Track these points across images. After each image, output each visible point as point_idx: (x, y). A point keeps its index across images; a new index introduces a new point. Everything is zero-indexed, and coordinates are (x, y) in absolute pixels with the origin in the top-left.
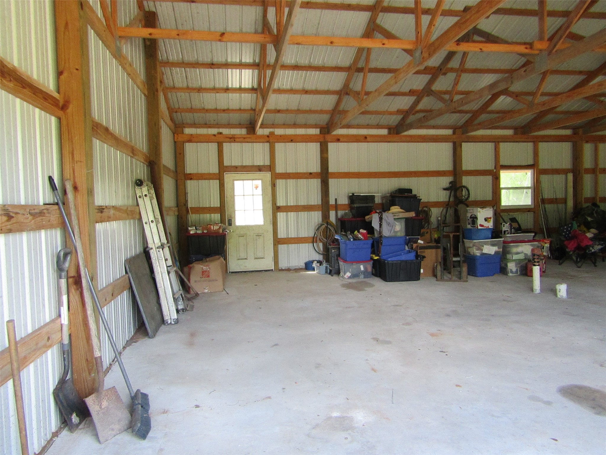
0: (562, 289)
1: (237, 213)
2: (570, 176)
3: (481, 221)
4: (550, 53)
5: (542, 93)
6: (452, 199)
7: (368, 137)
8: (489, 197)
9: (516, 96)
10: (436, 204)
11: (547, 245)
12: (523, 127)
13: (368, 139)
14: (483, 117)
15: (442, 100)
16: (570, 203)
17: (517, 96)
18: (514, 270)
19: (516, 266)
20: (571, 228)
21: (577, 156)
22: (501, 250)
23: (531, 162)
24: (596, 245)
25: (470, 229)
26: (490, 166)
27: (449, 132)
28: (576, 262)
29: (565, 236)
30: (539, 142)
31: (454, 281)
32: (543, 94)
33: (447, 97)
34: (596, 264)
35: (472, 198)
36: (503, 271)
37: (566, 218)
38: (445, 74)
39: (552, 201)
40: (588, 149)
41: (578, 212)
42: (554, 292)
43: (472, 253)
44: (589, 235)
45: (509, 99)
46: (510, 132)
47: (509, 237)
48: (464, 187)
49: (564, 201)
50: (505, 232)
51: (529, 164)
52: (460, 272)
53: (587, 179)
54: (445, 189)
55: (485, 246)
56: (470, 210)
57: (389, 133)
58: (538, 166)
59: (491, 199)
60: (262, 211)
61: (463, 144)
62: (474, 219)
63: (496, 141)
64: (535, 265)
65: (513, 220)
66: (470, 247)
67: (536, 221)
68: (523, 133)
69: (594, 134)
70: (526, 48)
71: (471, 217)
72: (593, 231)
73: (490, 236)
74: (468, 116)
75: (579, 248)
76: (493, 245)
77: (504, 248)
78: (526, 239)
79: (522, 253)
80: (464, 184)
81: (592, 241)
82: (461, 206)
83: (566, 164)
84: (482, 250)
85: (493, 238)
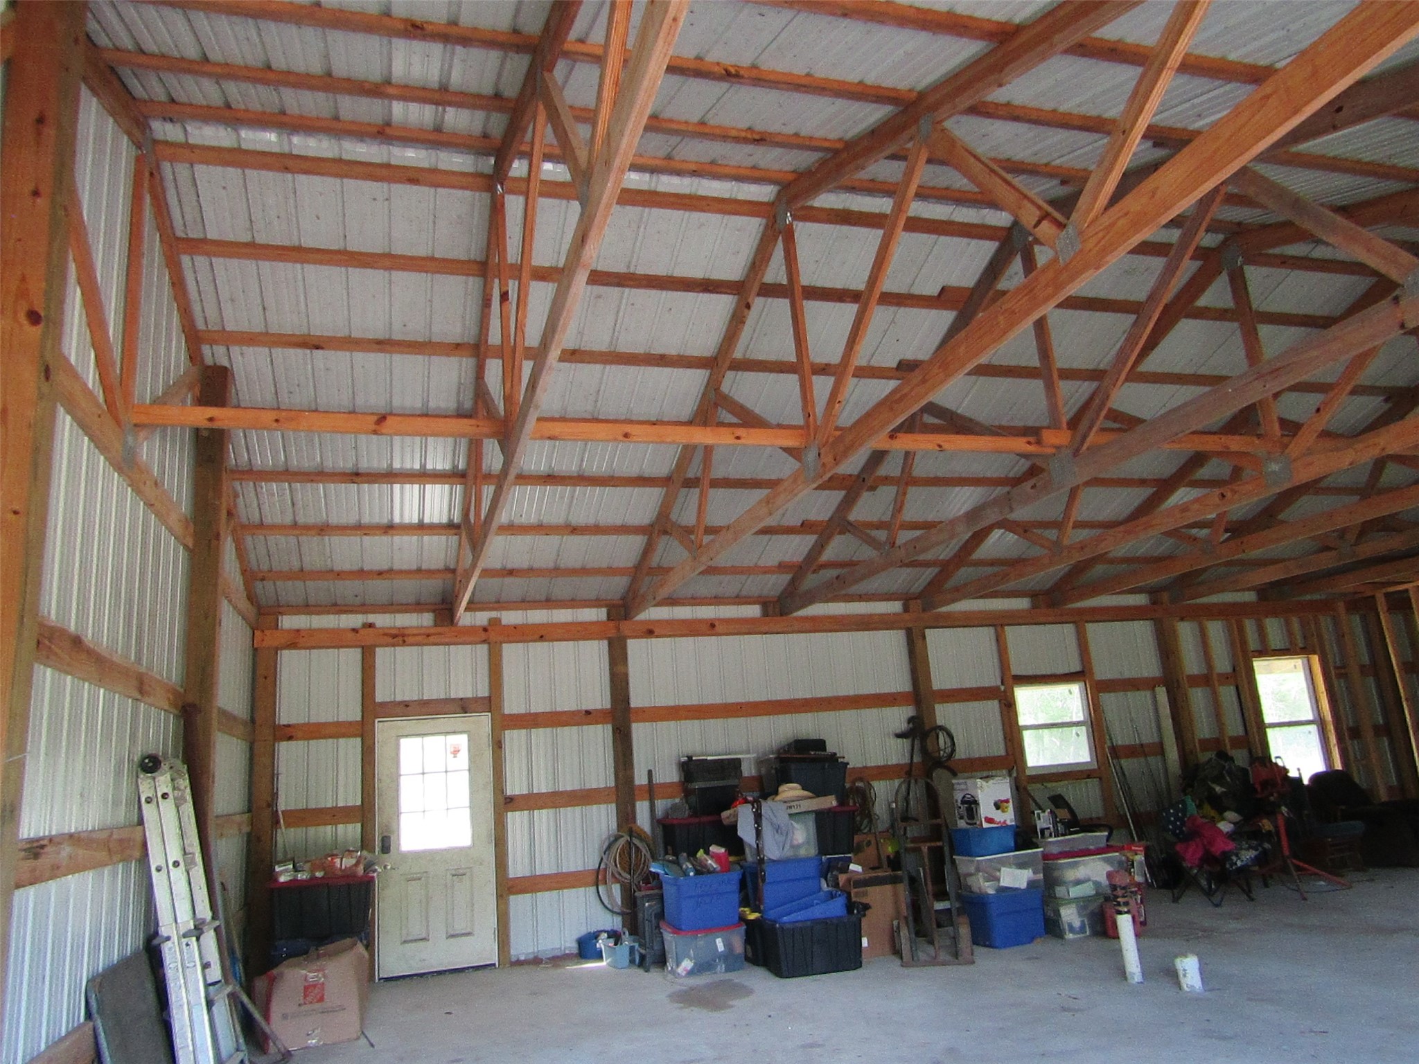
0: (1189, 968)
1: (404, 820)
2: (1162, 693)
3: (986, 809)
4: (1076, 453)
5: (1075, 522)
6: (917, 759)
7: (717, 624)
8: (998, 748)
9: (1023, 529)
10: (884, 772)
11: (1140, 858)
12: (1048, 592)
13: (719, 628)
14: (964, 574)
15: (872, 542)
16: (1173, 754)
17: (1026, 531)
18: (1077, 923)
19: (1080, 915)
20: (1184, 810)
21: (1167, 650)
22: (1041, 876)
23: (1076, 666)
24: (1242, 849)
25: (966, 831)
26: (991, 678)
27: (895, 607)
28: (1209, 893)
29: (1174, 834)
30: (1087, 622)
31: (944, 964)
32: (1079, 525)
33: (881, 535)
34: (1253, 895)
35: (961, 754)
36: (1053, 928)
37: (1169, 790)
38: (873, 488)
39: (1135, 751)
40: (1186, 632)
41: (1192, 774)
42: (1173, 975)
43: (975, 889)
44: (1225, 827)
45: (1011, 537)
46: (1022, 604)
47: (1054, 843)
48: (942, 728)
49: (1160, 749)
50: (1042, 831)
51: (1073, 670)
52: (955, 939)
53: (1198, 698)
54: (898, 736)
55: (1003, 869)
56: (958, 784)
57: (765, 614)
58: (1092, 673)
59: (1002, 752)
60: (468, 810)
61: (927, 632)
62: (971, 805)
63: (998, 622)
64: (1120, 913)
65: (1058, 801)
66: (970, 875)
67: (1107, 799)
68: (1052, 604)
69: (1193, 601)
70: (1029, 443)
71: (963, 802)
72: (1231, 815)
73: (1012, 844)
74: (930, 573)
75: (1208, 859)
76: (1022, 865)
77: (1047, 871)
78: (1092, 847)
79: (1088, 880)
80: (940, 722)
81: (1234, 840)
82: (939, 774)
83: (1149, 667)
84: (999, 880)
85: (1017, 848)
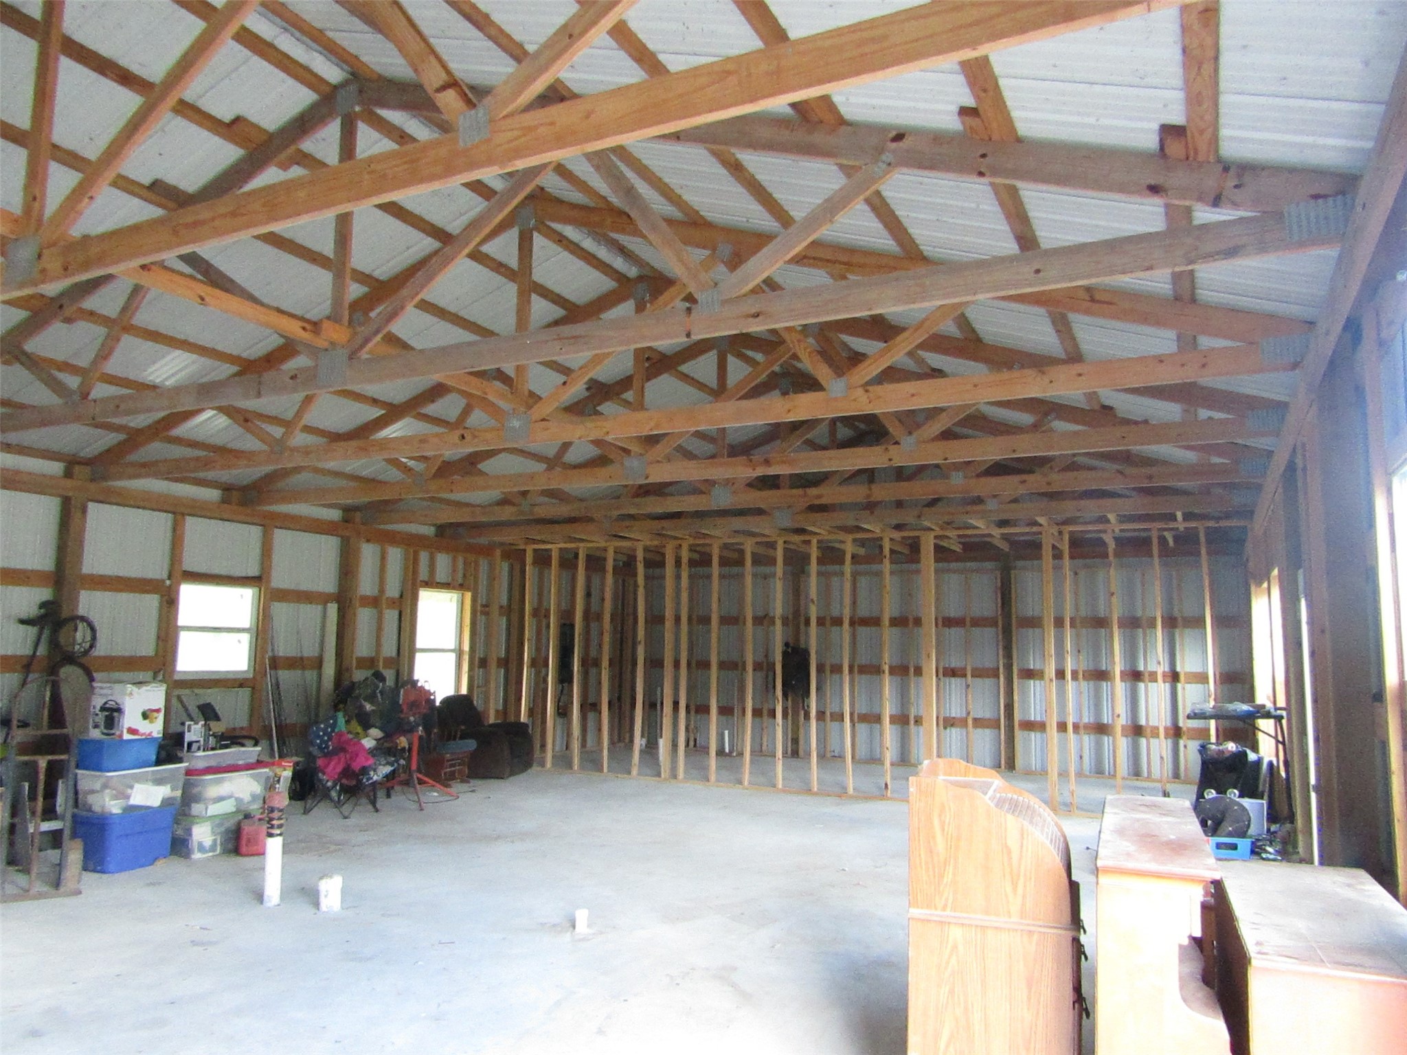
0: (332, 889)
2: (333, 609)
3: (131, 718)
6: (42, 651)
8: (147, 648)
11: (287, 774)
12: (244, 489)
14: (155, 450)
15: (56, 386)
16: (329, 670)
18: (208, 842)
19: (213, 833)
20: (334, 726)
21: (347, 569)
22: (179, 793)
23: (253, 571)
24: (380, 764)
25: (99, 742)
26: (156, 569)
27: (56, 468)
28: (338, 805)
29: (320, 748)
30: (277, 527)
31: (40, 896)
33: (73, 381)
34: (378, 806)
35: (101, 650)
36: (179, 847)
37: (318, 704)
39: (295, 663)
40: (368, 553)
41: (344, 694)
42: (313, 899)
43: (97, 808)
44: (368, 743)
45: (223, 421)
46: (213, 495)
47: (201, 758)
48: (83, 619)
49: (318, 664)
50: (190, 745)
51: (251, 574)
52: (60, 866)
53: (364, 617)
54: (23, 622)
55: (136, 786)
56: (101, 687)
58: (269, 581)
59: (152, 653)
61: (91, 505)
62: (114, 712)
63: (179, 511)
64: (271, 836)
65: (208, 713)
66: (93, 792)
67: (255, 709)
68: (244, 503)
71: (103, 709)
72: (375, 732)
73: (154, 757)
74: (112, 439)
75: (347, 772)
76: (159, 781)
77: (187, 787)
78: (241, 762)
79: (230, 797)
80: (81, 611)
81: (374, 756)
82: (67, 671)
83: (327, 582)
84: (128, 797)
85: (159, 762)
